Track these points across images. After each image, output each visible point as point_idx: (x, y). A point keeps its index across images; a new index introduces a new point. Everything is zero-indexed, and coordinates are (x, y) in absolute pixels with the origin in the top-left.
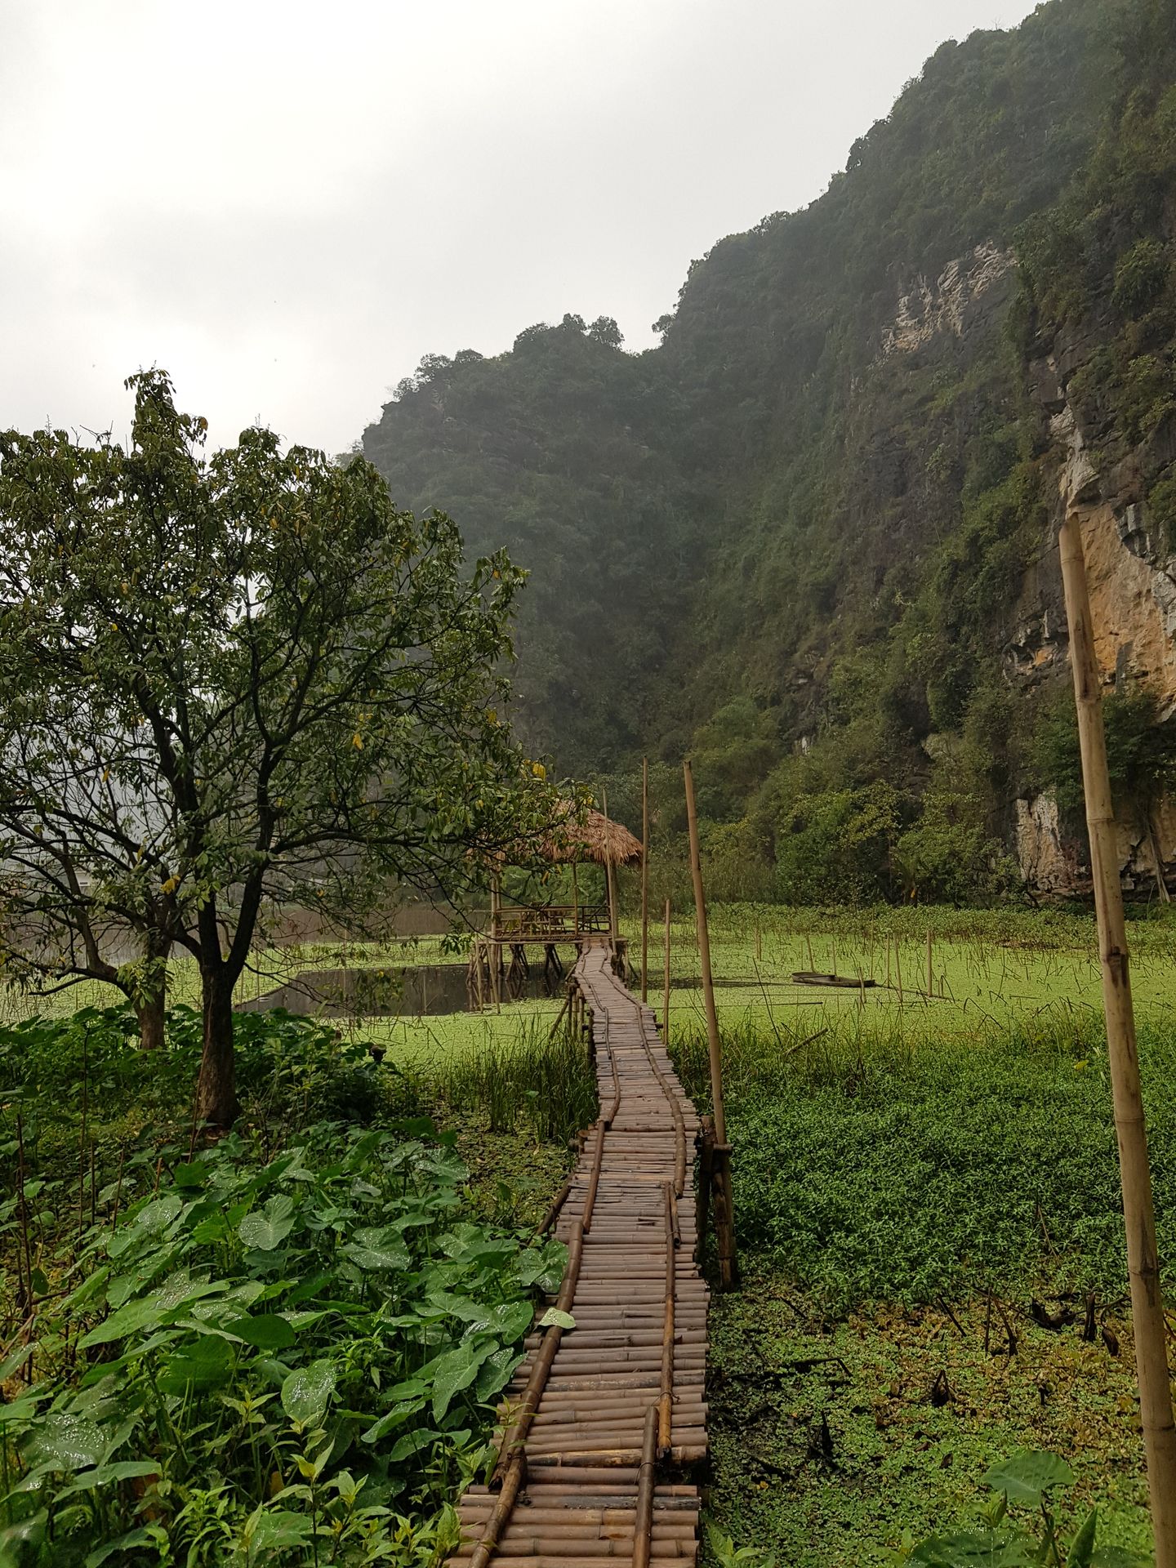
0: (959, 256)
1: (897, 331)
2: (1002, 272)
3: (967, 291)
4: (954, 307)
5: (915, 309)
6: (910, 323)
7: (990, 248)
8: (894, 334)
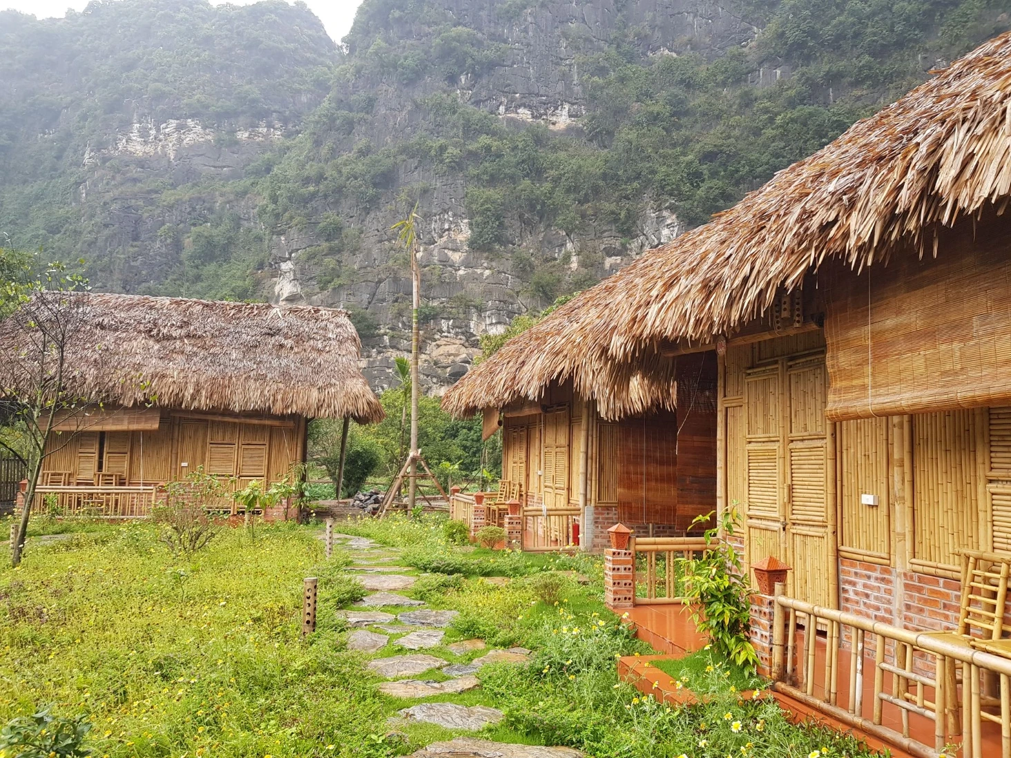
0: (177, 119)
1: (129, 140)
2: (203, 140)
3: (180, 140)
4: (170, 145)
5: (144, 133)
6: (139, 140)
7: (196, 124)
8: (127, 141)
